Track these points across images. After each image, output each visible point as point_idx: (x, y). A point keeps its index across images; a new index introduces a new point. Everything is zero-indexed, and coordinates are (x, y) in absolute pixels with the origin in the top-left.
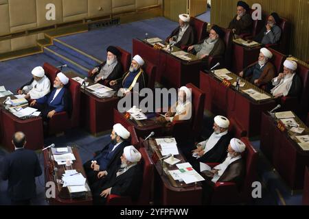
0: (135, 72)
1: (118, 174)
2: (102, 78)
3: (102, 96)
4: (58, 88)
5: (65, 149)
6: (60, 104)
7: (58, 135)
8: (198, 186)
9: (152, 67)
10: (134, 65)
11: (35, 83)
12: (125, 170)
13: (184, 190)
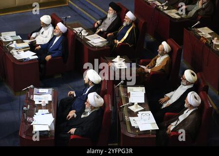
0: (128, 27)
1: (83, 116)
2: (102, 30)
3: (95, 45)
4: (58, 36)
5: (46, 90)
6: (57, 49)
7: (56, 77)
8: (152, 134)
9: (143, 22)
10: (126, 20)
11: (43, 30)
12: (89, 114)
13: (138, 136)
